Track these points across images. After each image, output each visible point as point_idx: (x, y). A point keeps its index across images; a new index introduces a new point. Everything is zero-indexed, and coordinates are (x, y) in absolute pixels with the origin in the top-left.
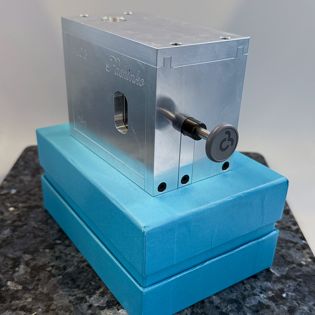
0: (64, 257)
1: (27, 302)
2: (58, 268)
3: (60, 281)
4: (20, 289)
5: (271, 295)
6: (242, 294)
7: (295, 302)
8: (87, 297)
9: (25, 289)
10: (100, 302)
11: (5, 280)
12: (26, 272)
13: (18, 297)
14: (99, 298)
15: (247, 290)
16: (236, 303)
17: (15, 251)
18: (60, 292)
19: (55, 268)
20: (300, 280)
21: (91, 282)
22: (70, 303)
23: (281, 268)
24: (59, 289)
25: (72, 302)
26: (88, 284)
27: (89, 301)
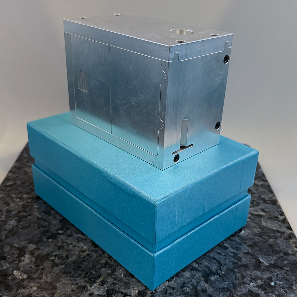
0: (66, 247)
1: (32, 291)
2: (60, 257)
3: (63, 270)
4: (25, 278)
5: (260, 284)
6: (233, 283)
7: (282, 290)
8: (88, 286)
9: (30, 278)
10: (100, 291)
11: (12, 269)
12: (31, 261)
13: (23, 285)
14: (99, 287)
15: (238, 279)
16: (228, 292)
17: (20, 241)
18: (63, 281)
19: (57, 258)
20: (287, 268)
21: (92, 271)
22: (72, 292)
23: (269, 257)
24: (62, 278)
25: (74, 291)
26: (89, 274)
27: (90, 289)
